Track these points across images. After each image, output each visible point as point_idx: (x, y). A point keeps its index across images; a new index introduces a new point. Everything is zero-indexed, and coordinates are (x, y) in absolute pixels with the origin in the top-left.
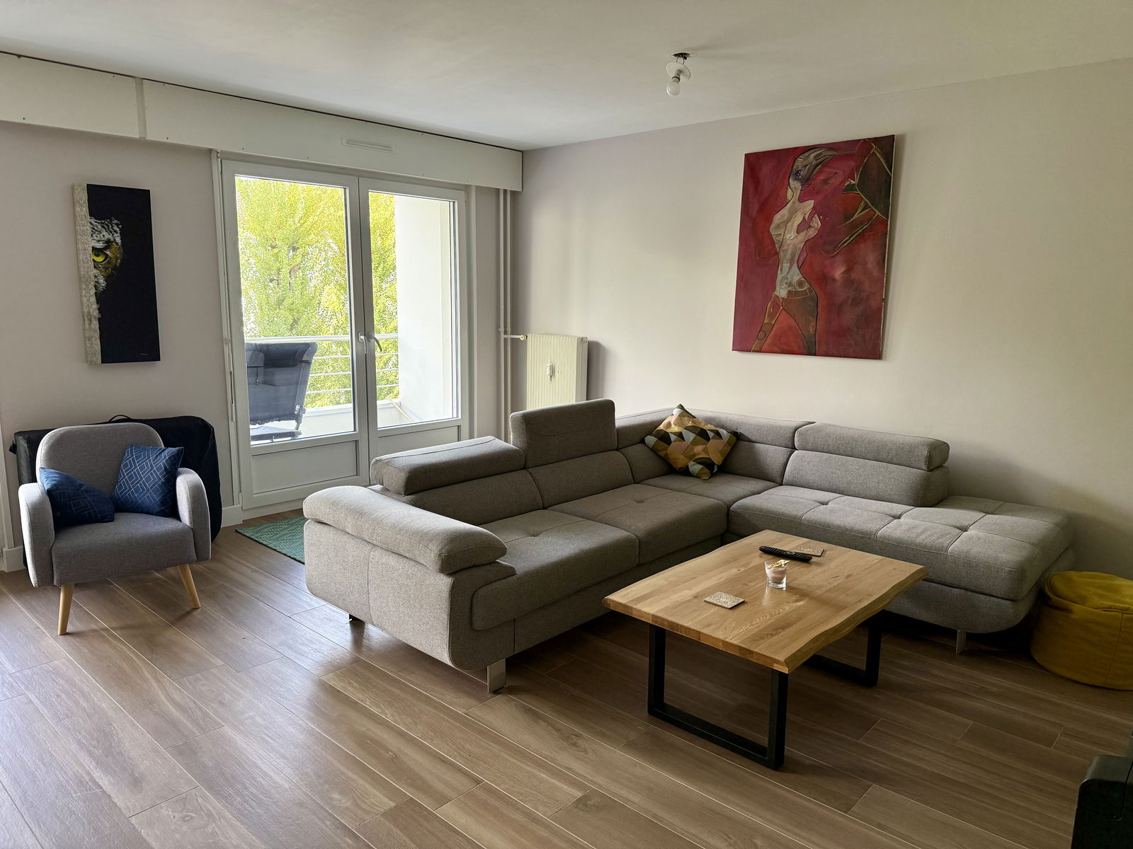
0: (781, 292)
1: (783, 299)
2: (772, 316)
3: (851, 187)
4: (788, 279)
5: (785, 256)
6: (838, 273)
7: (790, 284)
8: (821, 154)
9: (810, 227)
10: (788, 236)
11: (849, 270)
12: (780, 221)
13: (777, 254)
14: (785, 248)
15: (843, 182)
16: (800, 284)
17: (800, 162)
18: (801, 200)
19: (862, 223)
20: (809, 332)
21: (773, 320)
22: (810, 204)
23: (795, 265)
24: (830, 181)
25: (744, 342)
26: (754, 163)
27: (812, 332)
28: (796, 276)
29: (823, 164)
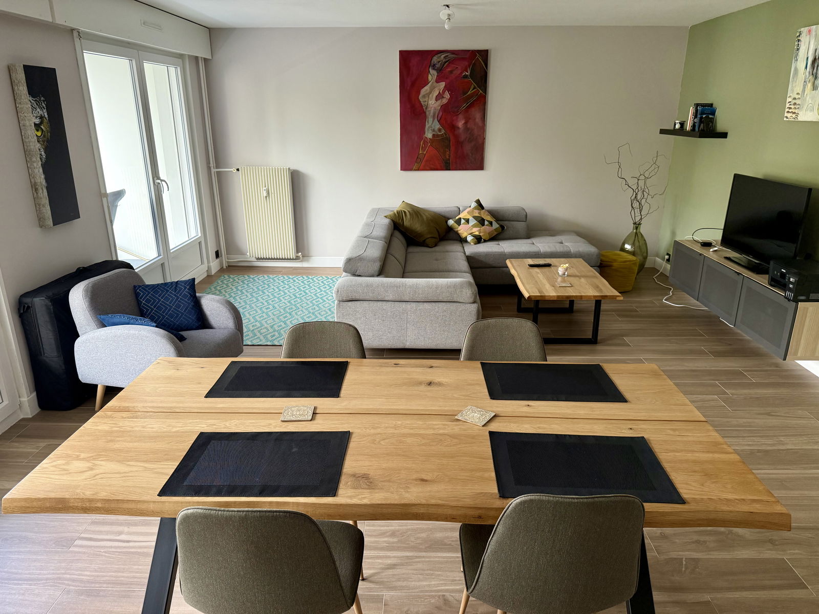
0: (429, 135)
1: (430, 139)
2: (423, 149)
3: (466, 76)
4: (432, 128)
5: (429, 114)
6: (460, 124)
7: (434, 130)
8: (447, 56)
9: (443, 97)
10: (430, 102)
11: (466, 123)
12: (425, 93)
13: (425, 113)
14: (429, 109)
15: (462, 73)
16: (440, 130)
17: (435, 59)
18: (438, 81)
19: (472, 97)
20: (445, 157)
21: (424, 151)
22: (443, 84)
23: (436, 119)
24: (454, 72)
25: (406, 166)
26: (406, 58)
27: (447, 157)
28: (437, 126)
29: (451, 62)
